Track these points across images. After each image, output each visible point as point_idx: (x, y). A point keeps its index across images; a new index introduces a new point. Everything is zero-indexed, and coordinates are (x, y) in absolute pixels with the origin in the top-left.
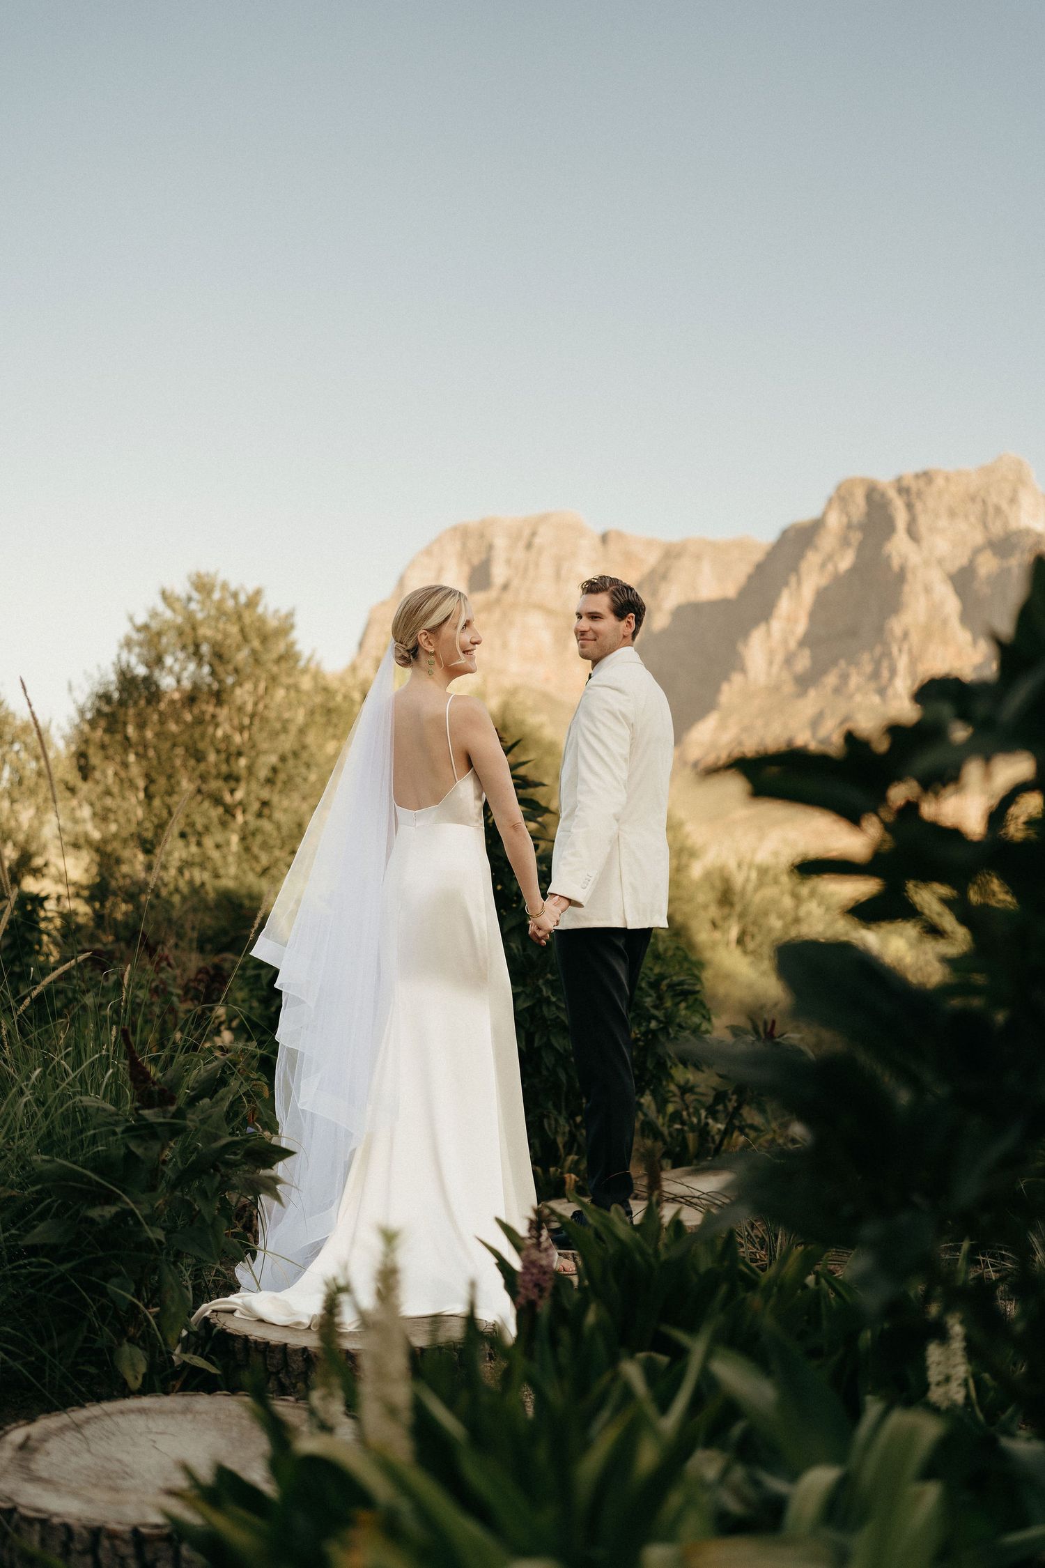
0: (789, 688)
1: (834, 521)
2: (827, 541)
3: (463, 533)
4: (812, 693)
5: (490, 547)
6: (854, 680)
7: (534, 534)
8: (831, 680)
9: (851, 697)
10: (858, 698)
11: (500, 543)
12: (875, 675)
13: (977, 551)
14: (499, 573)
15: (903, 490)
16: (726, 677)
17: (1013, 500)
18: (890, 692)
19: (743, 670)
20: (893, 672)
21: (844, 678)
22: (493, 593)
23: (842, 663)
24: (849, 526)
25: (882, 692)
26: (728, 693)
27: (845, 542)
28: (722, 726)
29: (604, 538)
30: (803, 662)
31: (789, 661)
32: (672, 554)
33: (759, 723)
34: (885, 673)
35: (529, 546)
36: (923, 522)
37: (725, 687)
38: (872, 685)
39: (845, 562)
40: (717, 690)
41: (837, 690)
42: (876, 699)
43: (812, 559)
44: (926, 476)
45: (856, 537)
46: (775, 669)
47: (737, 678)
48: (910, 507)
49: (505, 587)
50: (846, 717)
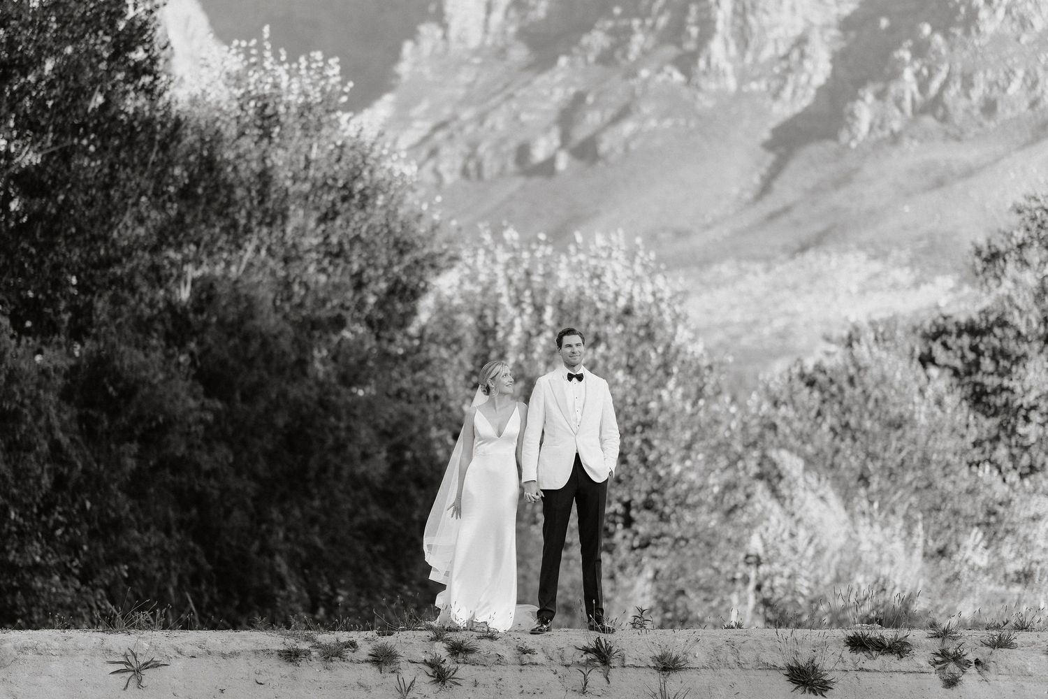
0: (519, 53)
4: (563, 61)
6: (638, 41)
8: (597, 39)
9: (632, 73)
10: (644, 73)
12: (676, 33)
16: (412, 34)
18: (702, 63)
19: (440, 18)
20: (707, 28)
21: (621, 36)
23: (617, 11)
25: (686, 63)
26: (413, 60)
28: (401, 119)
33: (467, 114)
34: (694, 31)
37: (408, 47)
38: (670, 51)
40: (396, 56)
41: (606, 59)
42: (678, 77)
46: (497, 17)
47: (430, 32)
50: (624, 113)
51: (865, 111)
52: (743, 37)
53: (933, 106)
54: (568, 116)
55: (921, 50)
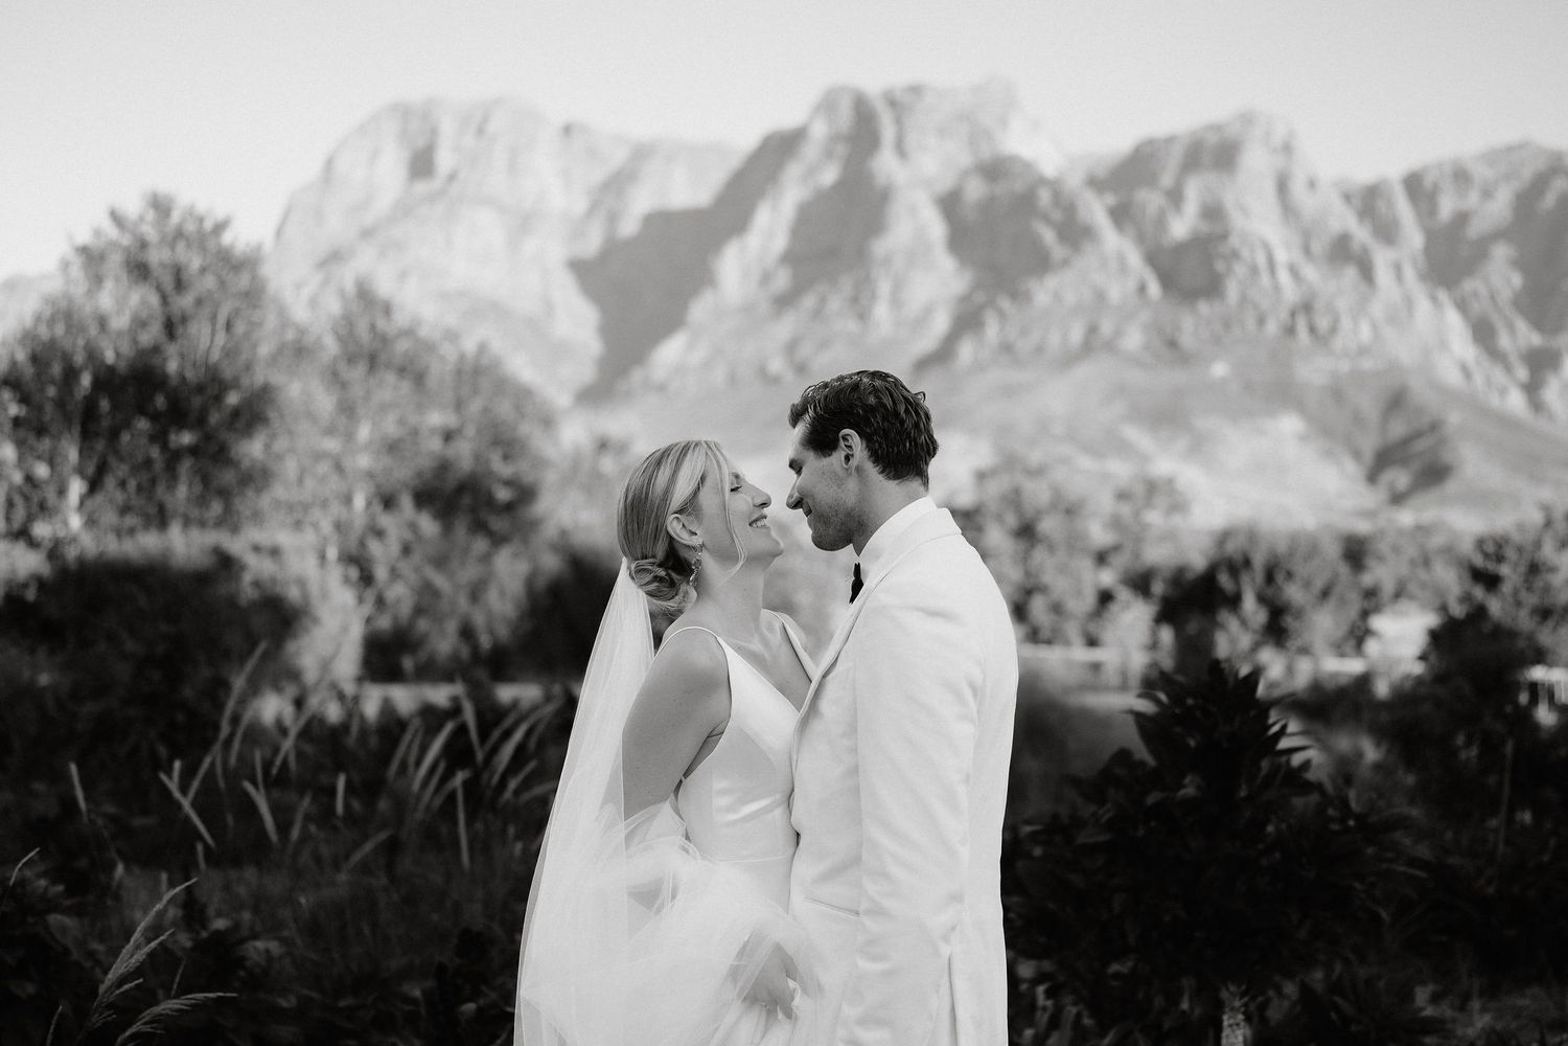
0: (764, 309)
1: (819, 131)
2: (811, 150)
3: (404, 112)
4: (789, 315)
5: (434, 132)
6: (835, 303)
7: (485, 120)
8: (809, 301)
9: (830, 323)
10: (836, 324)
11: (447, 128)
12: (855, 299)
13: (965, 174)
14: (445, 160)
15: (892, 102)
16: (695, 293)
17: (1004, 123)
18: (870, 317)
19: (714, 286)
20: (873, 297)
21: (823, 300)
22: (437, 183)
23: (821, 285)
24: (834, 138)
25: (863, 316)
26: (700, 310)
27: (828, 154)
28: (691, 346)
29: (567, 130)
30: (782, 280)
31: (766, 278)
32: (642, 153)
33: (731, 345)
35: (480, 131)
36: (912, 139)
37: (694, 304)
38: (852, 310)
39: (829, 176)
40: (685, 307)
41: (814, 314)
42: (857, 325)
43: (793, 171)
44: (916, 90)
45: (841, 149)
46: (750, 287)
47: (707, 296)
48: (899, 121)
49: (452, 177)
50: (824, 344)
51: (966, 351)
52: (896, 302)
53: (1006, 348)
54: (791, 347)
55: (1002, 315)
